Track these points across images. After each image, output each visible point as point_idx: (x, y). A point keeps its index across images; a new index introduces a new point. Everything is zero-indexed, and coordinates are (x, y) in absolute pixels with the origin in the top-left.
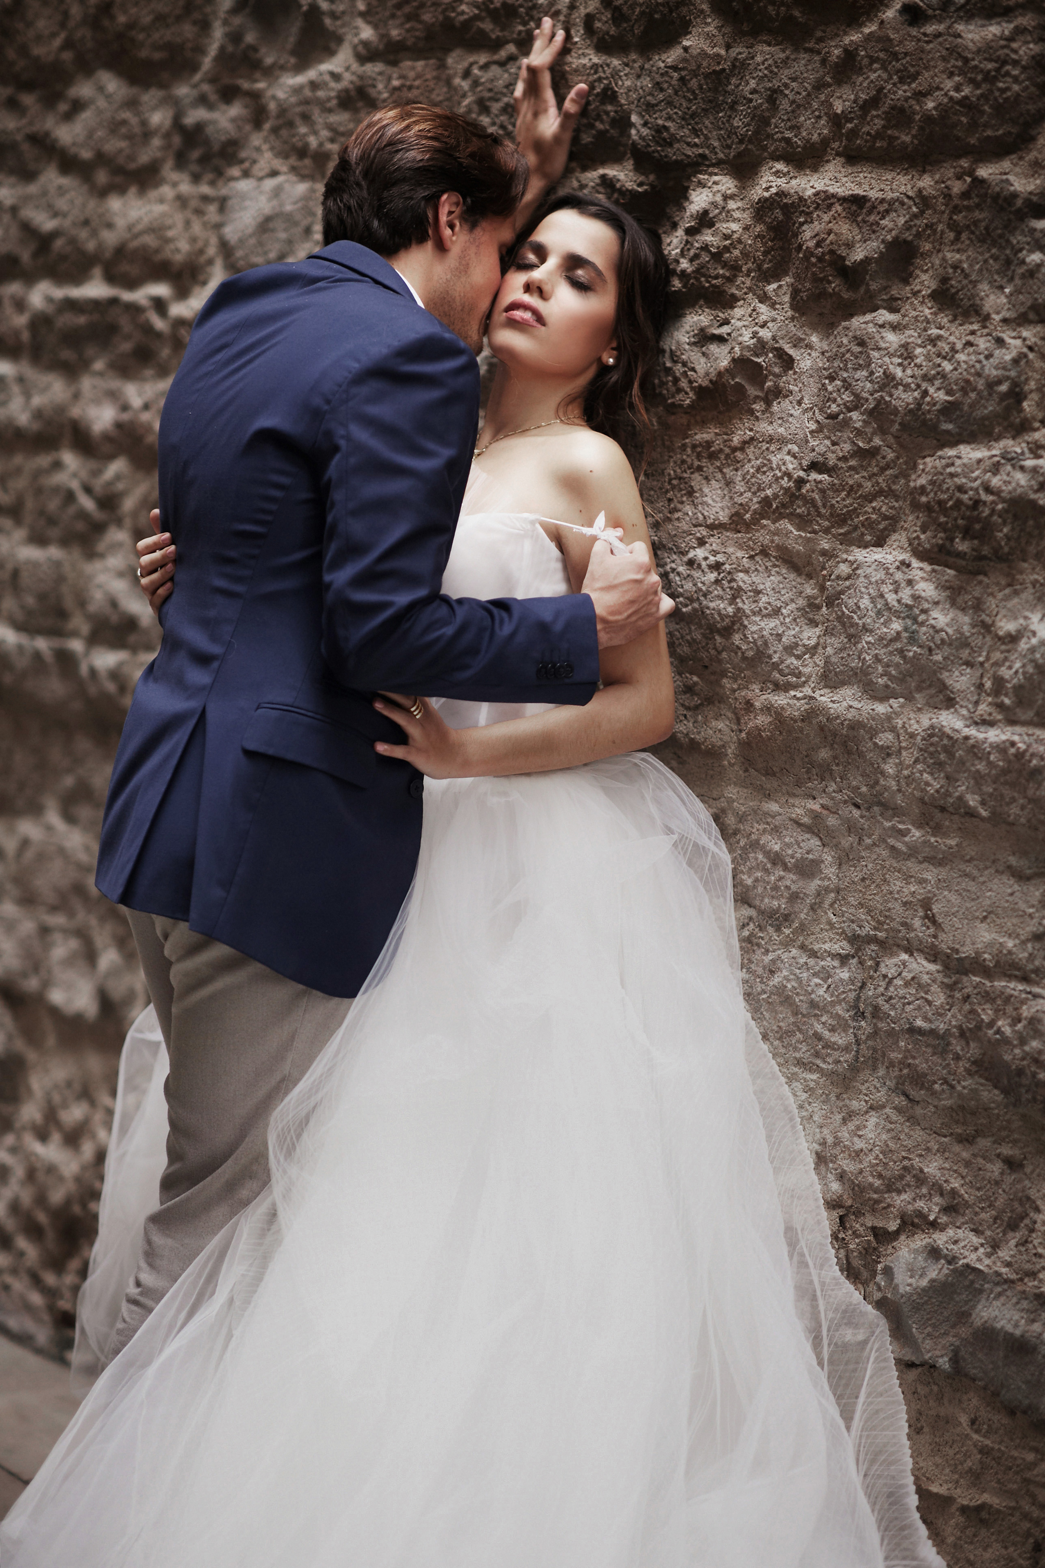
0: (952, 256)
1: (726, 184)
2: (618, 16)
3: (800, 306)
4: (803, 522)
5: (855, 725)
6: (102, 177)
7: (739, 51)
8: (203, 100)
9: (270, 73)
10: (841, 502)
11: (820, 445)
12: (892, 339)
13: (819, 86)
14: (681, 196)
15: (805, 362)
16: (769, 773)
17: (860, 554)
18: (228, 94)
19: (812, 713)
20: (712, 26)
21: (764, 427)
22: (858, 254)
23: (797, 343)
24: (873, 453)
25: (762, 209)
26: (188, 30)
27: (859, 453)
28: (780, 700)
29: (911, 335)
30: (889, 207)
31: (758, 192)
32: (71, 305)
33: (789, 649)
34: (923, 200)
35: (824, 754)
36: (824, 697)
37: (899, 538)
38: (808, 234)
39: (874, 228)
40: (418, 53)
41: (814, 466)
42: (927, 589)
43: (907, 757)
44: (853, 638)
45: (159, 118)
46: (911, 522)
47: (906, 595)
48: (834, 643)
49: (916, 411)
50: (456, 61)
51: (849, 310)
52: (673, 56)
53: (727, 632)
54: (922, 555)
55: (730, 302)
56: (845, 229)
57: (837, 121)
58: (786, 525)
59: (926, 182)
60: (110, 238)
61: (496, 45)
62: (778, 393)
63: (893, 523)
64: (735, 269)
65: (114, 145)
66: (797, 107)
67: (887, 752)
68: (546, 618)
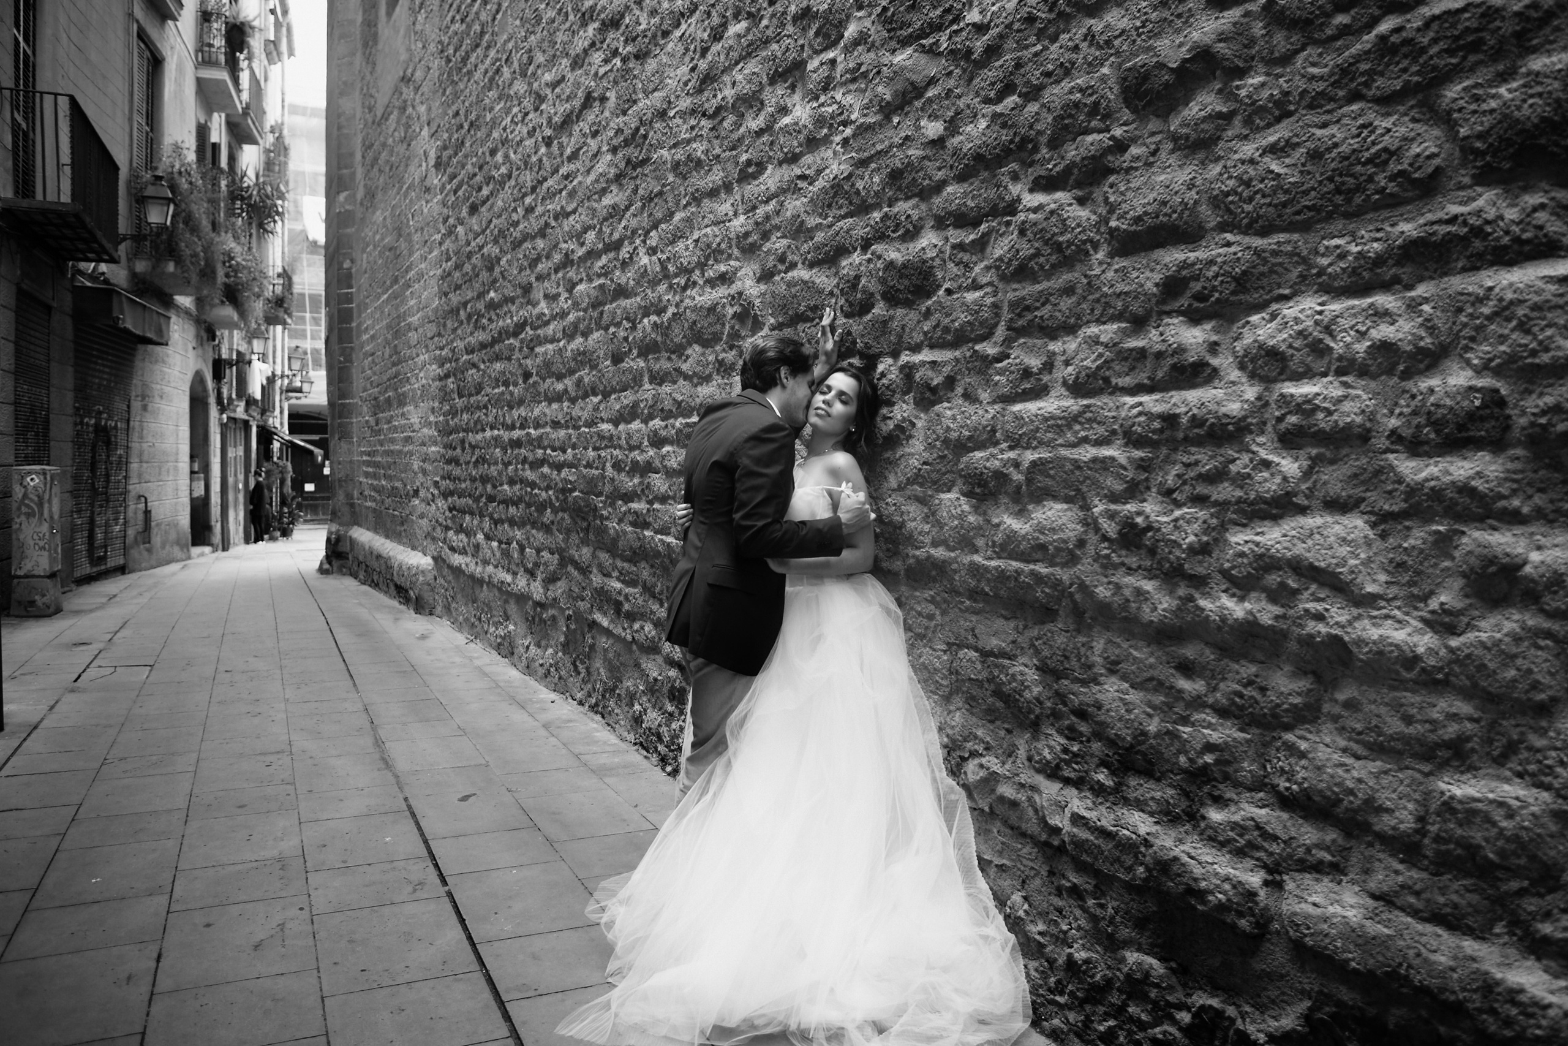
0: (968, 380)
1: (890, 361)
2: (851, 305)
3: (917, 404)
4: (921, 485)
5: (944, 561)
6: (695, 380)
7: (891, 312)
8: (724, 350)
9: (743, 338)
10: (934, 476)
11: (926, 455)
12: (949, 413)
13: (919, 322)
14: (875, 367)
15: (920, 424)
16: (915, 581)
17: (943, 496)
18: (731, 348)
19: (929, 557)
20: (882, 304)
21: (907, 450)
22: (935, 382)
23: (917, 417)
24: (944, 457)
25: (902, 368)
26: (718, 327)
27: (940, 457)
28: (918, 553)
29: (955, 411)
30: (945, 363)
31: (900, 363)
32: (688, 425)
33: (920, 533)
34: (957, 360)
35: (934, 573)
36: (932, 551)
37: (956, 489)
38: (917, 377)
39: (940, 372)
40: (788, 326)
41: (925, 463)
42: (966, 508)
43: (963, 573)
44: (942, 528)
45: (711, 358)
46: (960, 482)
47: (959, 510)
48: (935, 530)
49: (958, 440)
50: (800, 327)
51: (934, 403)
52: (869, 316)
53: (900, 528)
54: (964, 495)
55: (892, 404)
56: (930, 373)
57: (925, 334)
58: (916, 487)
59: (957, 353)
60: (698, 401)
61: (813, 320)
62: (911, 437)
63: (953, 485)
64: (894, 392)
65: (699, 369)
66: (912, 330)
67: (955, 571)
68: (820, 526)
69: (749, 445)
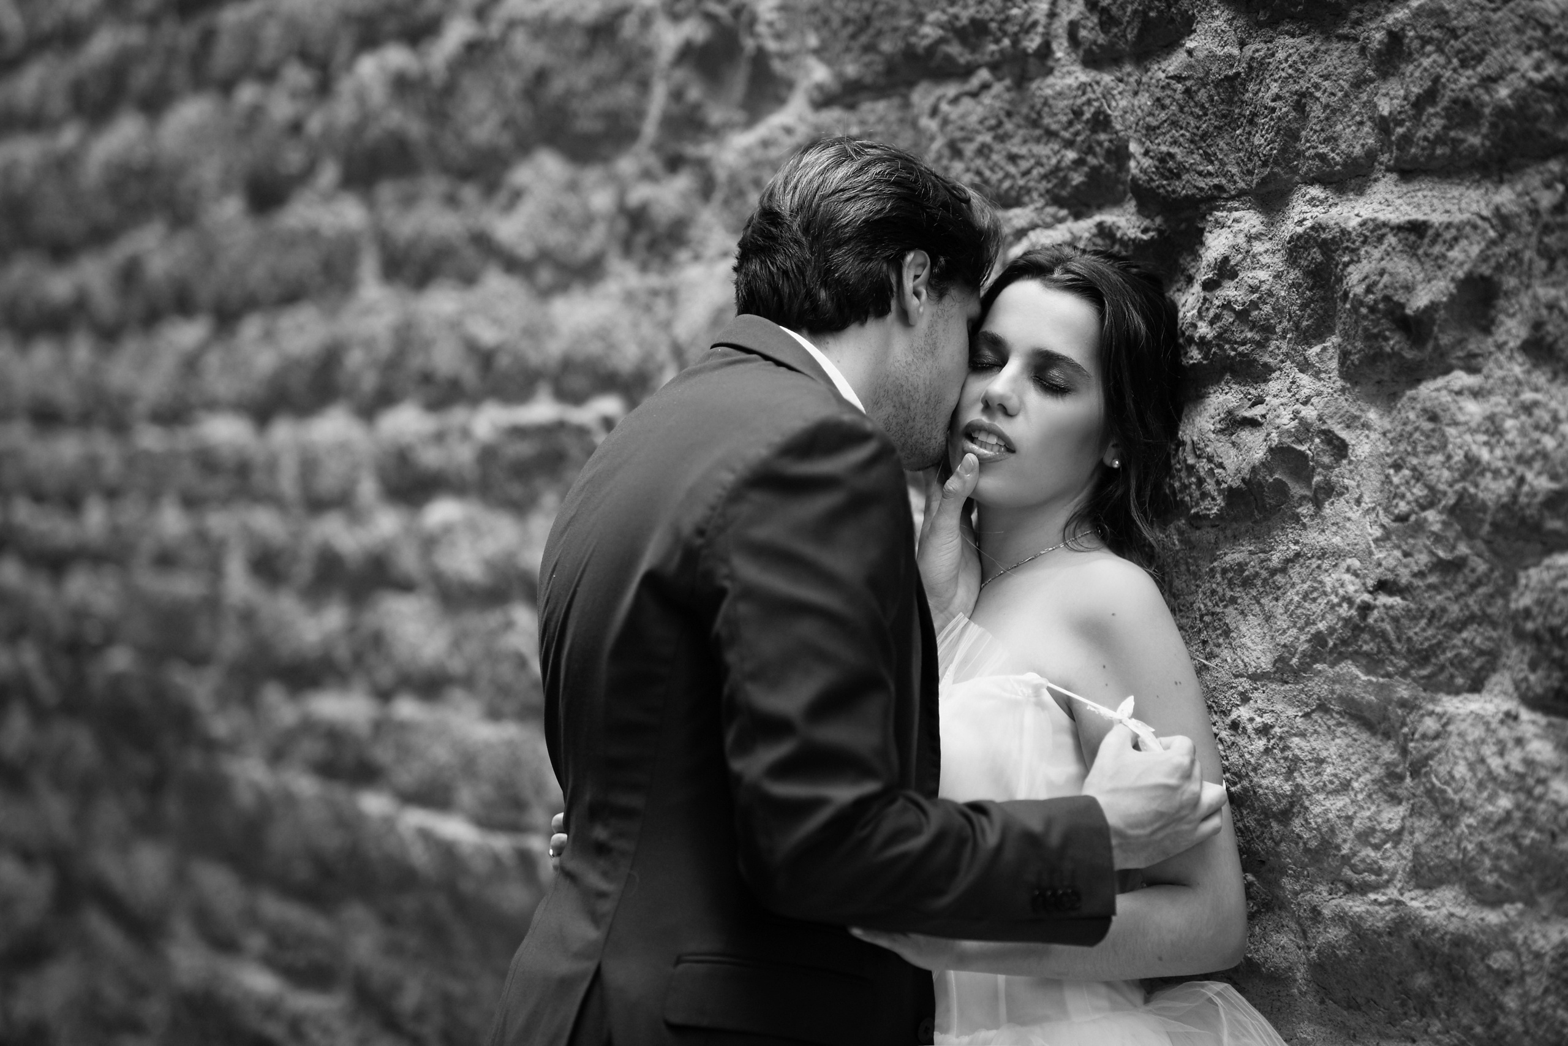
0: (1546, 293)
1: (1251, 220)
2: (1107, 20)
3: (1351, 373)
4: (1372, 664)
5: (1460, 941)
6: (545, 276)
7: (1256, 48)
8: (647, 175)
9: (717, 133)
10: (1420, 633)
11: (1388, 557)
12: (1473, 409)
13: (1359, 83)
14: (1194, 240)
15: (1362, 446)
16: (1351, 1005)
17: (1451, 704)
18: (674, 164)
19: (1403, 923)
20: (1220, 18)
21: (1314, 538)
22: (1421, 299)
23: (1351, 422)
24: (1457, 565)
25: (1296, 248)
26: (626, 93)
27: (1441, 566)
28: (1356, 906)
29: (1498, 403)
30: (1458, 233)
31: (1289, 228)
32: (518, 432)
33: (1364, 837)
34: (1504, 221)
35: (1421, 980)
36: (1416, 902)
37: (1501, 680)
38: (1355, 278)
39: (1440, 263)
40: (879, 91)
41: (1383, 586)
42: (1542, 750)
43: (1535, 985)
44: (1449, 820)
45: (602, 200)
46: (1516, 657)
47: (1515, 758)
48: (1425, 826)
49: (1510, 506)
50: (923, 96)
51: (1415, 374)
52: (1175, 63)
53: (1285, 816)
54: (1534, 703)
55: (1262, 374)
56: (1402, 267)
57: (1384, 125)
58: (1348, 668)
59: (1505, 197)
60: (554, 349)
61: (967, 72)
62: (1328, 491)
63: (1492, 660)
64: (1267, 330)
65: (557, 238)
66: (1333, 112)
67: (1505, 979)
68: (1036, 825)
69: (744, 509)
